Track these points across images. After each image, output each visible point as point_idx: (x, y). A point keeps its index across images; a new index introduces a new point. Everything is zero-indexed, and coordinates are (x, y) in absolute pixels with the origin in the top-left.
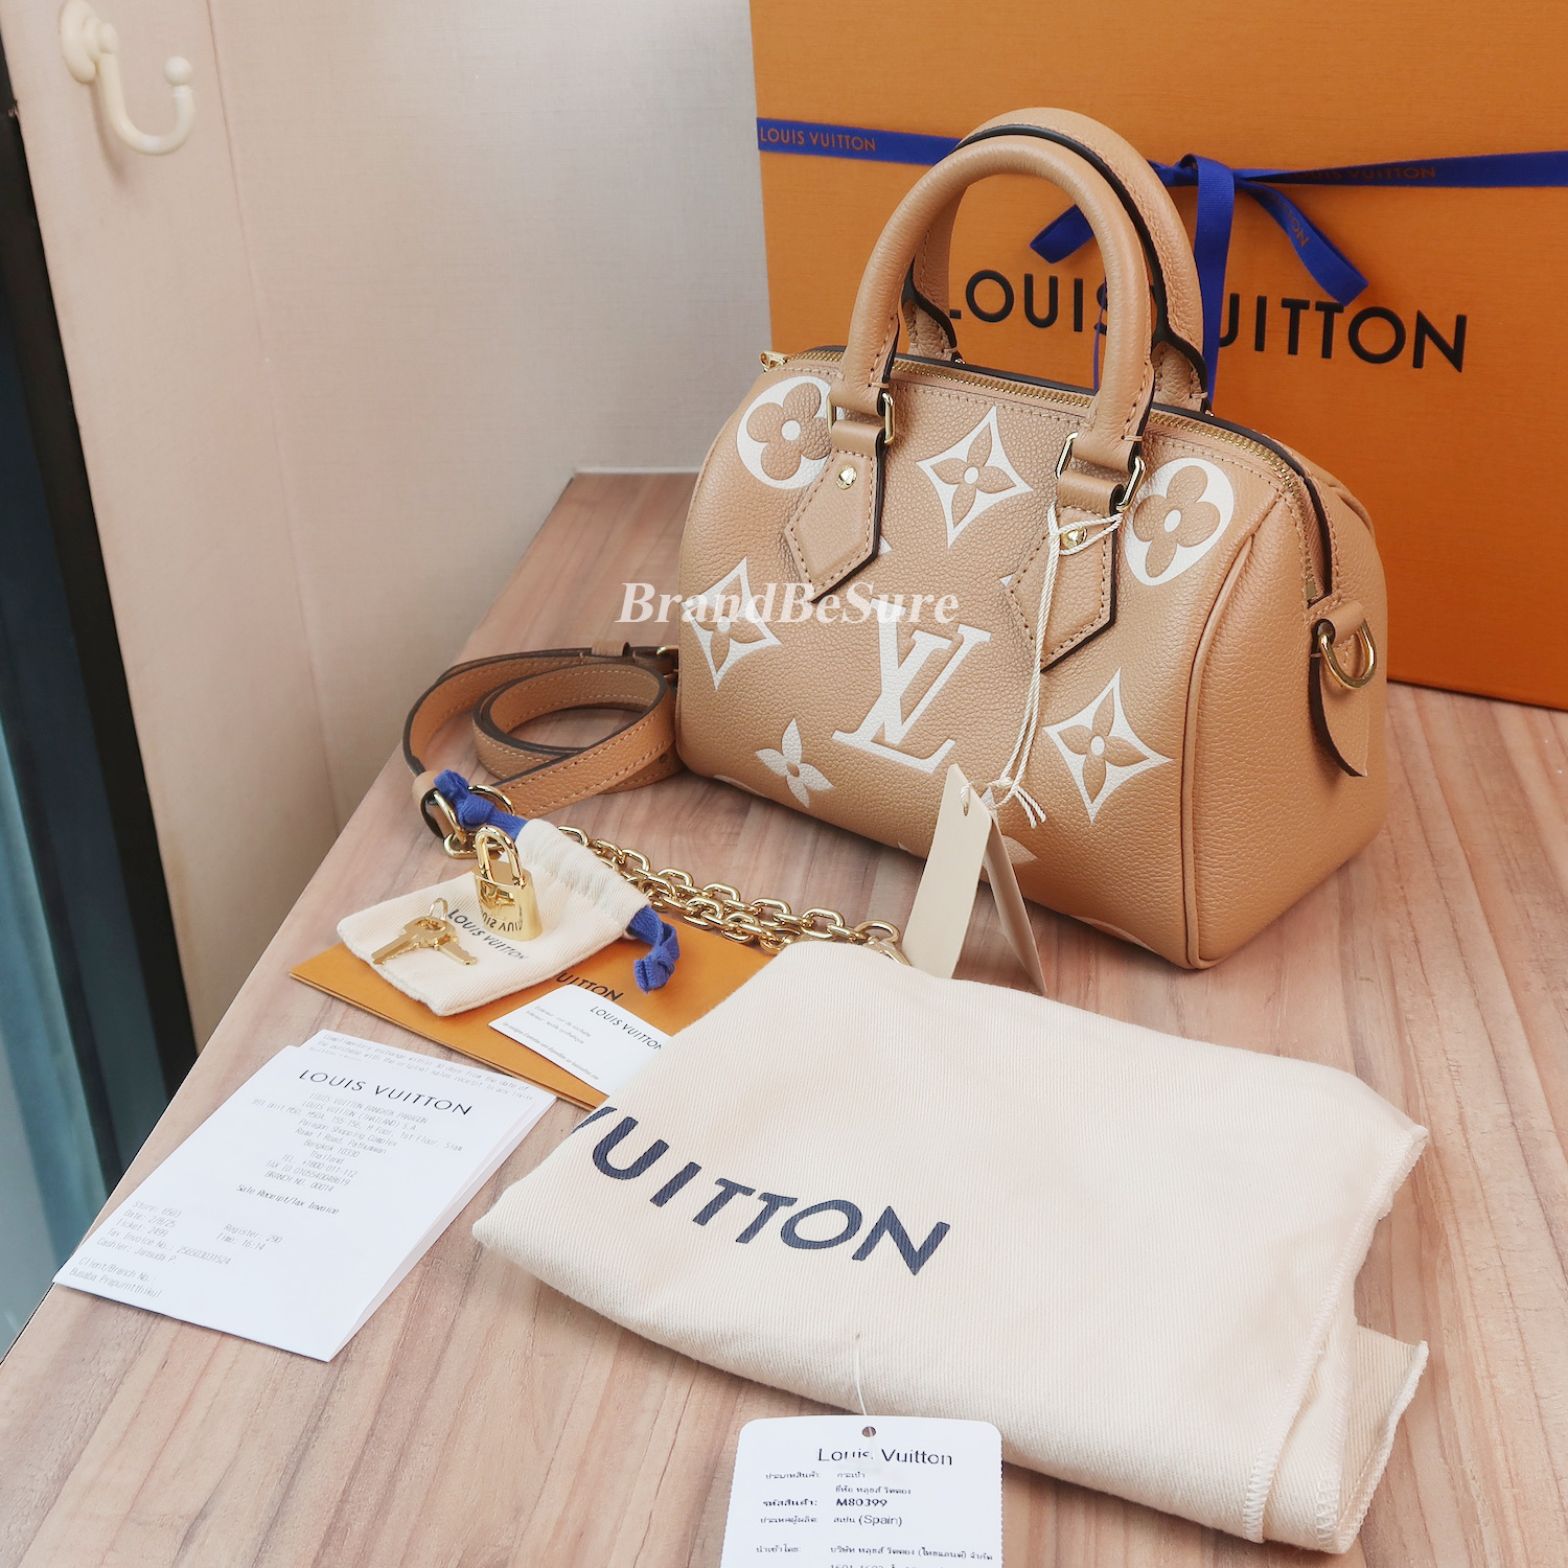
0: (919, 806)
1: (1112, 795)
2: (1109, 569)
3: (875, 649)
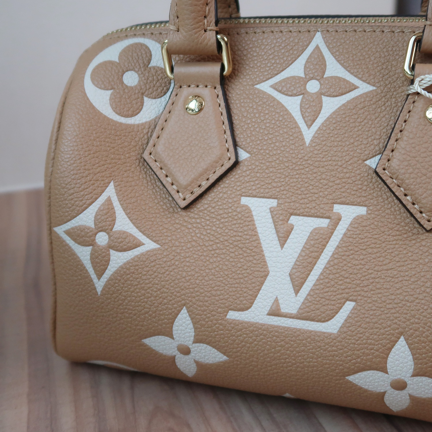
3: (255, 238)
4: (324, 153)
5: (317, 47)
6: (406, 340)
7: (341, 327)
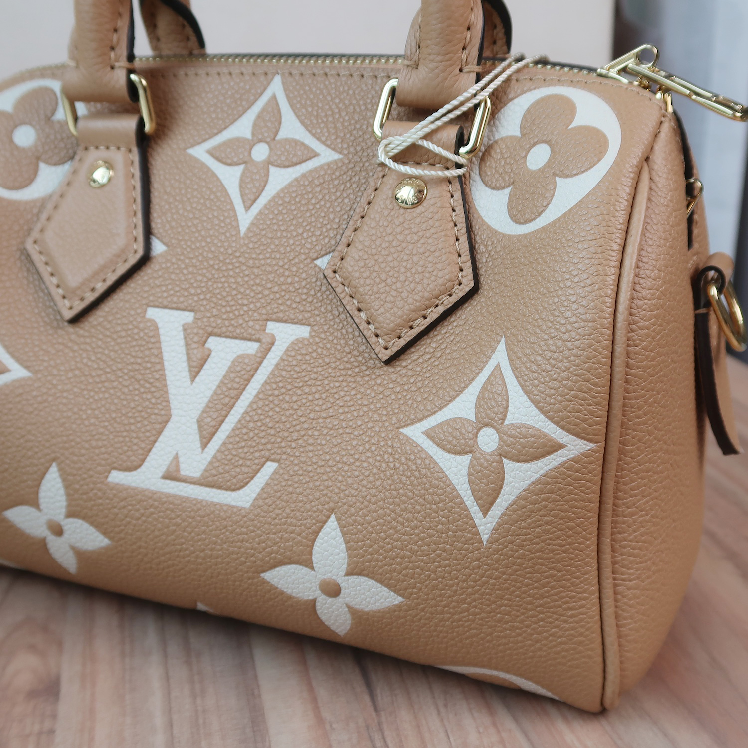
0: (233, 552)
1: (514, 503)
2: (462, 226)
3: (158, 367)
4: (262, 248)
5: (274, 98)
6: (338, 519)
7: (256, 499)
